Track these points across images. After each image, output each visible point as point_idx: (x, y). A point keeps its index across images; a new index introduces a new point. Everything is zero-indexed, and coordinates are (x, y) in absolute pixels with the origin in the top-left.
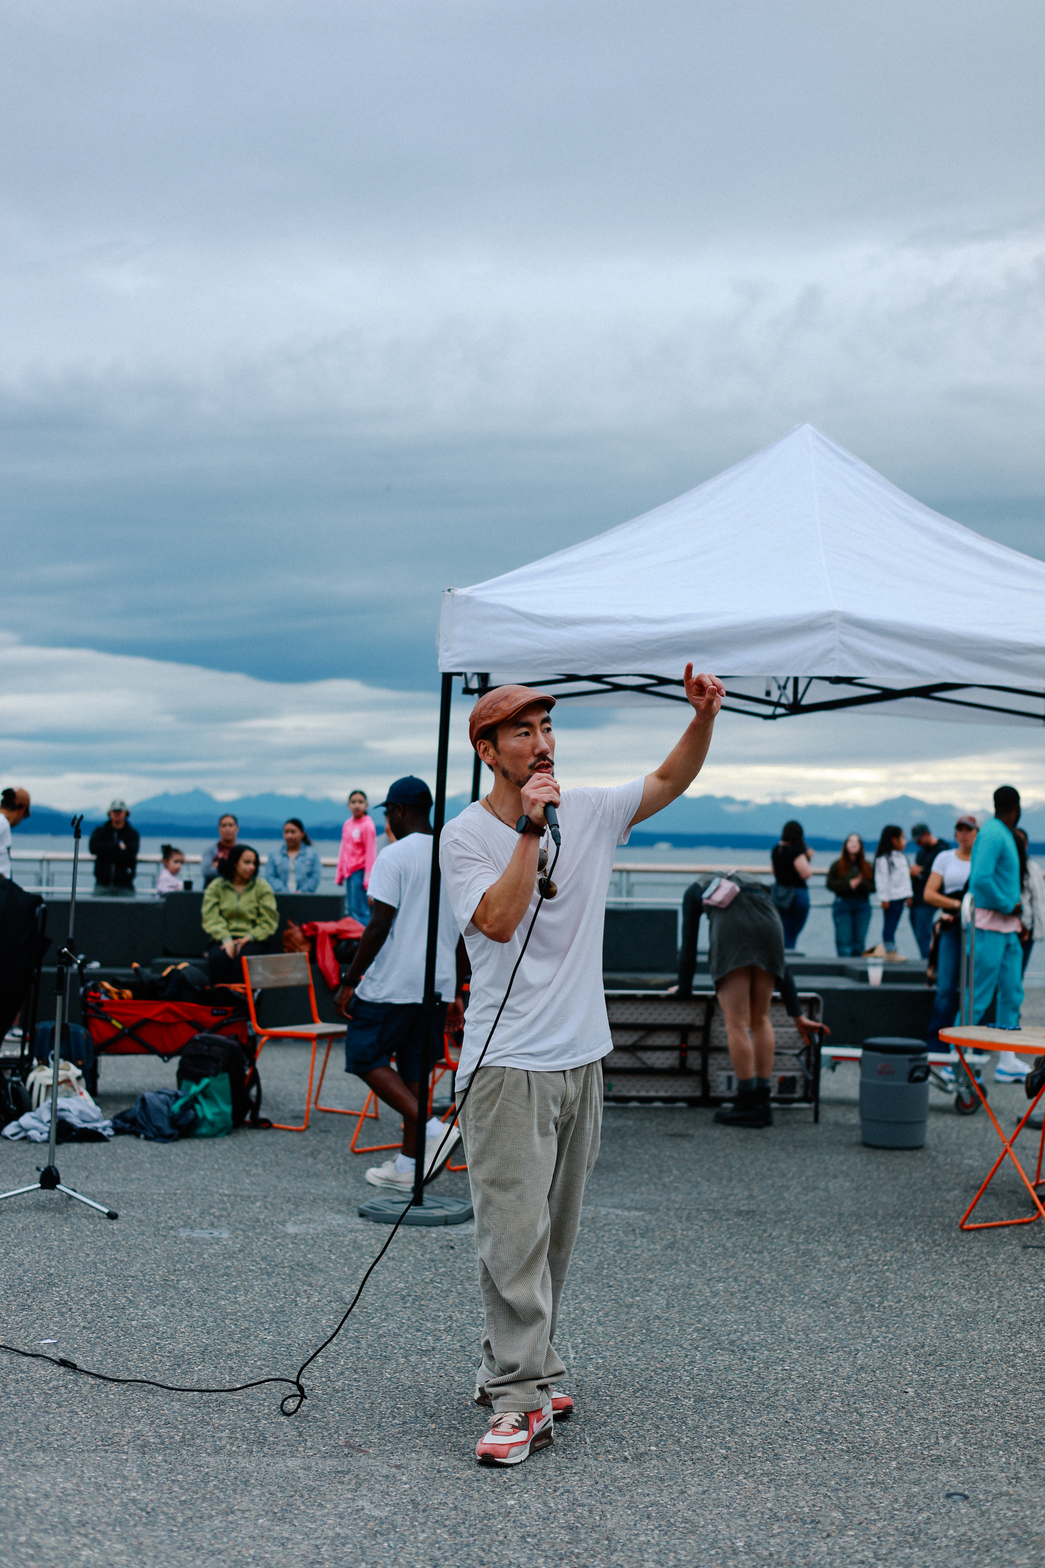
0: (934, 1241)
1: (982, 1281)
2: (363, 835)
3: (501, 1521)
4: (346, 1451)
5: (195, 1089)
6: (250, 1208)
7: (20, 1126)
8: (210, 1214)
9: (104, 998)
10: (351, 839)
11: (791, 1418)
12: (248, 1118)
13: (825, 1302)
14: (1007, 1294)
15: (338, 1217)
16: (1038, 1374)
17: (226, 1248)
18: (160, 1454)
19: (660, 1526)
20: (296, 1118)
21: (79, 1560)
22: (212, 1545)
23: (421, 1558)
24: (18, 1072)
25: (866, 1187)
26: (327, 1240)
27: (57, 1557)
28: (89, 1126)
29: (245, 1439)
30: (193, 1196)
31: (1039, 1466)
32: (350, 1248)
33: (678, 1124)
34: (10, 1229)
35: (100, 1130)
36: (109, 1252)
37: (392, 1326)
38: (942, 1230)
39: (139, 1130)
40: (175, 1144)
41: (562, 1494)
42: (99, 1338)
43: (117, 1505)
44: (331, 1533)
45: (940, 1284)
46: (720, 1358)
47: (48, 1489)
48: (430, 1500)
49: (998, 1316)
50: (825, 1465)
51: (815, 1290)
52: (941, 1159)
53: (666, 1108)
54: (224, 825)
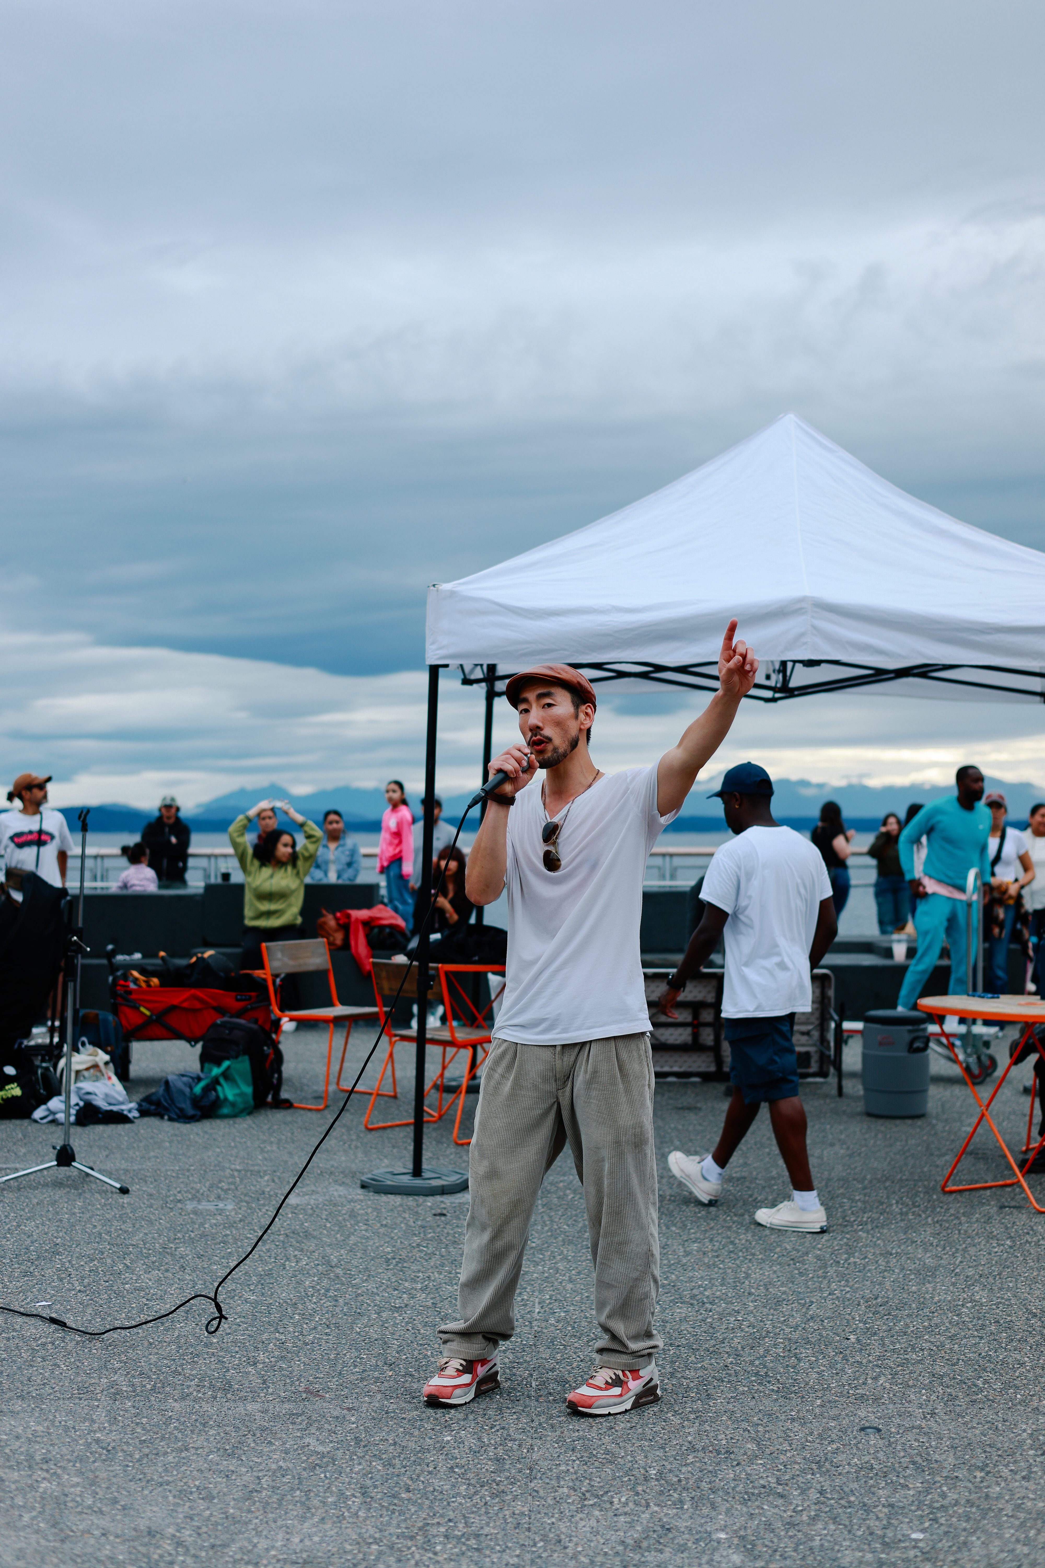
0: (913, 1204)
1: (951, 1239)
2: (399, 825)
3: (434, 1455)
4: (304, 1396)
5: (216, 1071)
6: (257, 1181)
7: (48, 1110)
8: (218, 1188)
9: (132, 986)
10: (388, 828)
11: (731, 1363)
12: (270, 1098)
13: (792, 1259)
14: (972, 1250)
15: (341, 1188)
16: (980, 1322)
17: (228, 1219)
18: (129, 1400)
19: (582, 1457)
20: (317, 1098)
21: (37, 1491)
22: (161, 1477)
23: (352, 1486)
24: (47, 1058)
25: (859, 1154)
26: (326, 1210)
27: (17, 1489)
28: (115, 1108)
29: (212, 1386)
30: (205, 1171)
31: (957, 1402)
32: (346, 1217)
33: (689, 1099)
34: (25, 1204)
35: (125, 1113)
36: (115, 1223)
37: (371, 1286)
38: (925, 1193)
39: (163, 1112)
40: (197, 1124)
41: (498, 1431)
42: (92, 1300)
43: (81, 1445)
44: (274, 1466)
45: (909, 1241)
46: (678, 1311)
47: (20, 1431)
48: (373, 1436)
49: (957, 1270)
50: (753, 1403)
51: (786, 1249)
52: (940, 1127)
53: (681, 1083)
54: (264, 819)
